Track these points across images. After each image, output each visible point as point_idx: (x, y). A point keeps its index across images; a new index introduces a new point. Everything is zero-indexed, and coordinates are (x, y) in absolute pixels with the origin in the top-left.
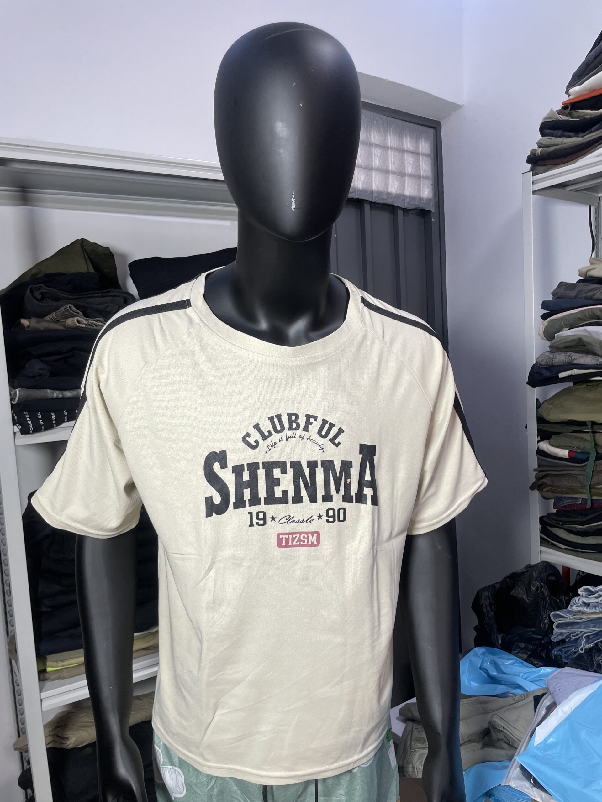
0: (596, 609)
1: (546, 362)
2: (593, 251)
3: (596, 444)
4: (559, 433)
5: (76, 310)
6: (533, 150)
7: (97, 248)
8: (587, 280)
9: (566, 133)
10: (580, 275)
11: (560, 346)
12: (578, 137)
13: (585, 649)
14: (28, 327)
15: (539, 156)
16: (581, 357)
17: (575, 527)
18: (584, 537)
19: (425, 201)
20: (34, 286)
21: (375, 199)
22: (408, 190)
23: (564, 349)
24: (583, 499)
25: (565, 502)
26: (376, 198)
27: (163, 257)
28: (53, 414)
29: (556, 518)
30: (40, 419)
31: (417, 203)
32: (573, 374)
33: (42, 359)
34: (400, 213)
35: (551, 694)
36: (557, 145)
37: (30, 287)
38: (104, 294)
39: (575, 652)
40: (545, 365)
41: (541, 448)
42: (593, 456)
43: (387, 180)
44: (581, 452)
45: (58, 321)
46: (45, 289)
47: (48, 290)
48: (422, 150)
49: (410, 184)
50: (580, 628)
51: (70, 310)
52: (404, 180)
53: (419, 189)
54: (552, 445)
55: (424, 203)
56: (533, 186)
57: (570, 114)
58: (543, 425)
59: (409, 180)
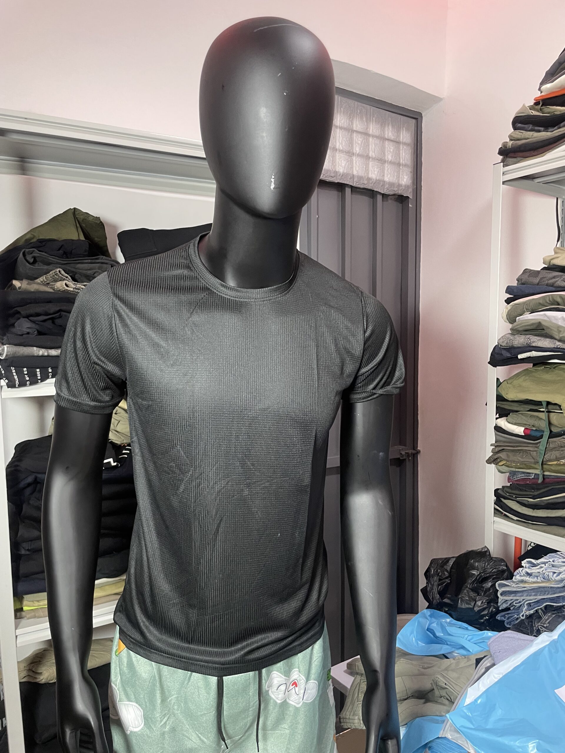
0: (538, 579)
1: (507, 344)
2: (558, 241)
3: (550, 424)
4: (517, 411)
5: (65, 274)
6: (504, 142)
7: (89, 216)
8: (551, 268)
9: (536, 128)
10: (544, 263)
11: (521, 329)
12: (547, 132)
13: (526, 615)
14: (20, 288)
15: (510, 149)
16: (540, 340)
17: (527, 500)
18: (535, 510)
19: (403, 187)
20: (27, 250)
21: (356, 184)
22: (387, 176)
23: (524, 332)
24: (535, 474)
25: (519, 476)
26: (357, 182)
27: (150, 229)
28: (38, 370)
29: (510, 491)
30: (26, 374)
31: (396, 189)
32: (532, 356)
33: (31, 318)
34: (379, 198)
35: (491, 656)
36: (528, 139)
37: (23, 250)
38: (93, 261)
39: (517, 619)
40: (506, 346)
41: (499, 425)
42: (547, 434)
43: (367, 165)
44: (536, 430)
45: (48, 283)
46: (37, 253)
47: (40, 254)
48: (403, 139)
49: (389, 171)
50: (522, 596)
51: (59, 274)
52: (384, 167)
53: (399, 176)
54: (509, 422)
55: (403, 190)
56: (503, 176)
57: (541, 110)
58: (501, 403)
59: (388, 167)
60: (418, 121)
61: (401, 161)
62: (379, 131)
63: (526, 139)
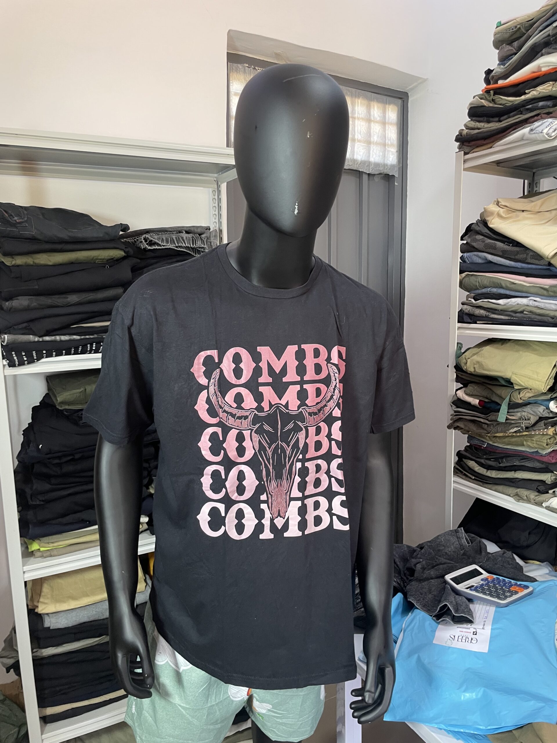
4: (473, 383)
12: (497, 122)
15: (466, 137)
19: (389, 167)
22: (373, 157)
28: (34, 352)
30: (24, 355)
31: (381, 169)
34: (365, 177)
43: (353, 147)
48: (389, 119)
49: (375, 151)
52: (370, 147)
53: (384, 156)
54: (467, 394)
55: (388, 169)
56: (464, 164)
57: (493, 100)
58: (460, 373)
59: (374, 147)
60: (403, 101)
61: (387, 141)
62: (365, 112)
63: (479, 129)
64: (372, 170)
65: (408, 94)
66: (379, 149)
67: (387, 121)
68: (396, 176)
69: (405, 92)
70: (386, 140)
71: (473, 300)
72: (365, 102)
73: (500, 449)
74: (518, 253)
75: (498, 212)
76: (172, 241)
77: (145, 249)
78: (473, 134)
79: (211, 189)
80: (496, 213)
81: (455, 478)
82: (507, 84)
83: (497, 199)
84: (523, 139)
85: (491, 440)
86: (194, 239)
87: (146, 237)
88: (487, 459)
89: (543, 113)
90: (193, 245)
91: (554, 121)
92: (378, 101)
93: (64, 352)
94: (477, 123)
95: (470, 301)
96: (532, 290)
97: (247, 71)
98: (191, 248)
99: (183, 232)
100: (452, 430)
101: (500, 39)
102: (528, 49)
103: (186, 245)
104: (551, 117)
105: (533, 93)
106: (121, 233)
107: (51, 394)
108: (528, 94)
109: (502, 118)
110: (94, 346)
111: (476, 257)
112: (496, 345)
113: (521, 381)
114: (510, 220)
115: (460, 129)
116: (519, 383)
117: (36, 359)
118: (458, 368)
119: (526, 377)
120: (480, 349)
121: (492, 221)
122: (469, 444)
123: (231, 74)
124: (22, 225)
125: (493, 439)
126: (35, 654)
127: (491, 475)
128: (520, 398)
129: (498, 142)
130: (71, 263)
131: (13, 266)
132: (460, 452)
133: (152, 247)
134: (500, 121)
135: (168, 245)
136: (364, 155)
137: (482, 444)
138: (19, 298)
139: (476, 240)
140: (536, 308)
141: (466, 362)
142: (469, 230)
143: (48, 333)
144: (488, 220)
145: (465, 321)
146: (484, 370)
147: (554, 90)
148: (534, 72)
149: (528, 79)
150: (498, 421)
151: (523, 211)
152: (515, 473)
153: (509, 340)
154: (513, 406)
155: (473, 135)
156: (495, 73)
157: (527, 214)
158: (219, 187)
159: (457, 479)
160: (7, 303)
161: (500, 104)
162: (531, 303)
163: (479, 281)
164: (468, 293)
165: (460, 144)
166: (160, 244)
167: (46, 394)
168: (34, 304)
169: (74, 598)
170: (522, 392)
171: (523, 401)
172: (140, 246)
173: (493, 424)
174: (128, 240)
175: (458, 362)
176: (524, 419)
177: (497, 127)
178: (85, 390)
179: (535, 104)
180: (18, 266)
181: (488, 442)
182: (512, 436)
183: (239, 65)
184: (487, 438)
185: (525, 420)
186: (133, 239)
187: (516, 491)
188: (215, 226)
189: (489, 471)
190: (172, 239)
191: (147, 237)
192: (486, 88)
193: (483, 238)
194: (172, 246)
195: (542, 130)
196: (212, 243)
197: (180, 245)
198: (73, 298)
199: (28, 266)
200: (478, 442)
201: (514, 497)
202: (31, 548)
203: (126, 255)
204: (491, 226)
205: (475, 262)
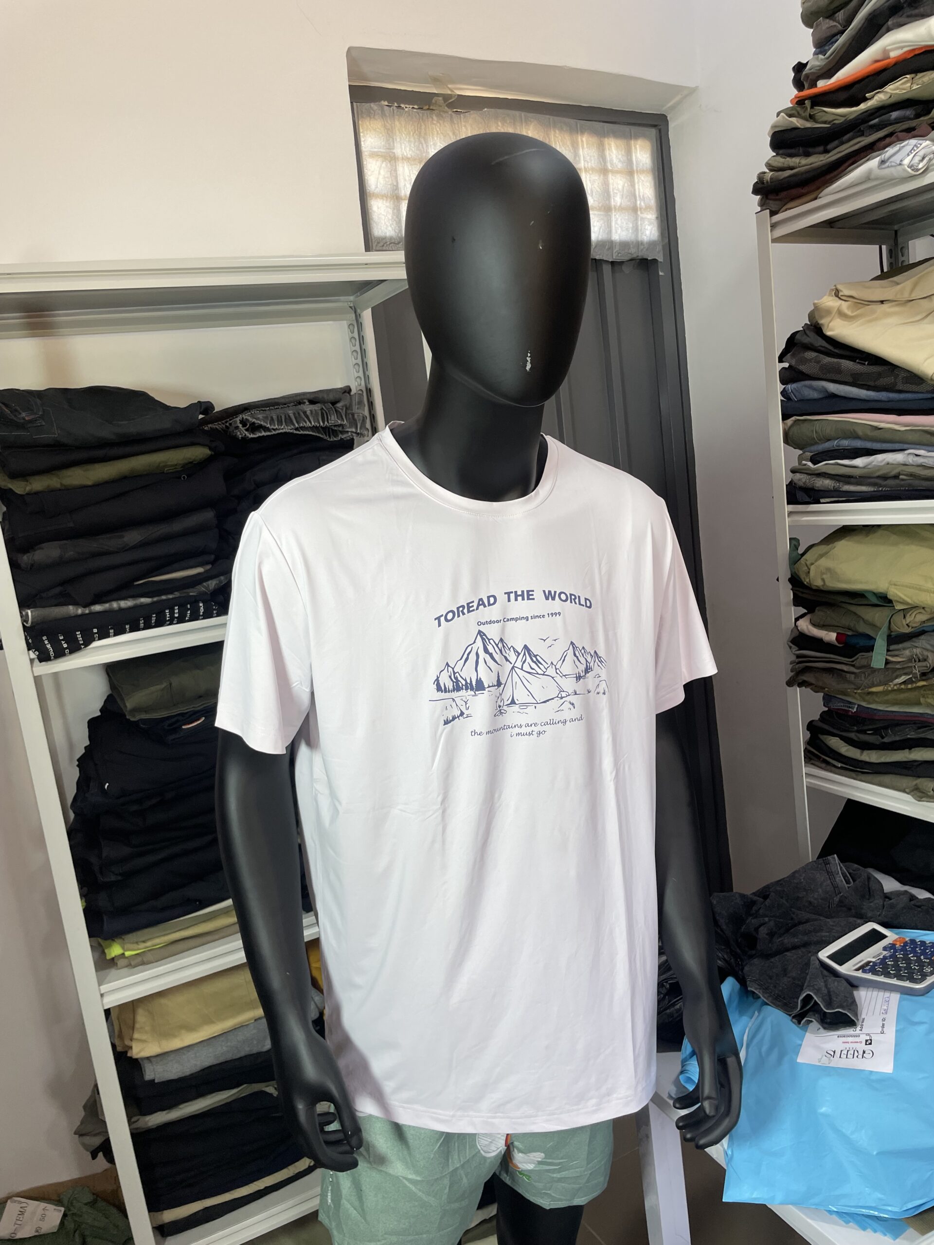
4: (824, 606)
12: (822, 154)
15: (771, 184)
19: (646, 246)
22: (616, 232)
24: (858, 705)
25: (836, 705)
28: (78, 632)
30: (63, 640)
31: (633, 250)
34: (606, 269)
41: (799, 628)
44: (854, 636)
48: (638, 163)
49: (619, 222)
52: (610, 216)
53: (636, 229)
54: (814, 625)
55: (645, 250)
56: (771, 231)
57: (812, 117)
58: (801, 590)
59: (617, 216)
60: (660, 131)
61: (638, 202)
62: (596, 158)
63: (792, 168)
64: (617, 256)
65: (666, 117)
66: (627, 218)
67: (635, 168)
68: (660, 259)
69: (661, 114)
70: (636, 200)
71: (810, 464)
72: (594, 140)
73: (881, 713)
74: (880, 375)
75: (838, 309)
76: (289, 421)
77: (245, 439)
78: (782, 178)
79: (345, 322)
80: (836, 309)
81: (807, 768)
82: (834, 85)
83: (835, 286)
84: (869, 179)
85: (864, 700)
86: (324, 412)
87: (244, 418)
88: (858, 731)
89: (899, 130)
90: (324, 423)
91: (920, 142)
92: (616, 135)
93: (127, 627)
94: (788, 159)
95: (805, 465)
96: (911, 437)
97: (386, 112)
98: (321, 427)
99: (304, 403)
100: (794, 687)
101: (814, 9)
102: (862, 22)
103: (310, 422)
104: (914, 137)
105: (878, 98)
106: (201, 416)
107: (116, 697)
108: (870, 99)
109: (829, 147)
110: (176, 611)
111: (808, 389)
112: (856, 538)
113: (905, 595)
114: (861, 321)
115: (758, 172)
116: (904, 600)
117: (82, 644)
118: (795, 581)
119: (913, 588)
120: (830, 546)
121: (830, 324)
122: (827, 709)
123: (360, 122)
124: (35, 425)
125: (867, 698)
126: (135, 1126)
127: (870, 758)
128: (907, 625)
129: (827, 187)
130: (123, 478)
131: (27, 494)
132: (813, 723)
133: (255, 434)
134: (826, 151)
135: (282, 427)
136: (601, 230)
137: (850, 707)
138: (43, 545)
139: (805, 361)
140: (921, 468)
141: (808, 570)
142: (793, 343)
143: (99, 599)
144: (822, 324)
145: (800, 500)
146: (839, 581)
147: (914, 88)
148: (877, 61)
149: (869, 74)
150: (873, 668)
151: (882, 302)
152: (910, 753)
153: (879, 526)
154: (895, 639)
155: (782, 180)
156: (811, 70)
157: (890, 307)
158: (358, 317)
159: (813, 770)
160: (25, 557)
161: (825, 122)
162: (911, 460)
163: (817, 428)
164: (801, 452)
165: (763, 198)
166: (268, 428)
167: (108, 697)
168: (70, 554)
169: (190, 1028)
170: (908, 615)
171: (913, 630)
172: (236, 435)
173: (864, 673)
174: (214, 426)
175: (795, 572)
176: (917, 660)
177: (823, 162)
178: (171, 684)
179: (884, 117)
180: (37, 493)
181: (857, 702)
182: (900, 691)
183: (372, 105)
184: (857, 696)
185: (919, 661)
186: (223, 424)
187: (915, 783)
188: (359, 383)
189: (866, 752)
190: (287, 416)
191: (246, 419)
192: (796, 97)
193: (817, 356)
194: (289, 428)
195: (901, 161)
196: (356, 416)
197: (301, 425)
198: (133, 537)
199: (52, 491)
200: (842, 704)
201: (912, 793)
202: (110, 953)
203: (213, 453)
204: (829, 333)
205: (806, 398)
